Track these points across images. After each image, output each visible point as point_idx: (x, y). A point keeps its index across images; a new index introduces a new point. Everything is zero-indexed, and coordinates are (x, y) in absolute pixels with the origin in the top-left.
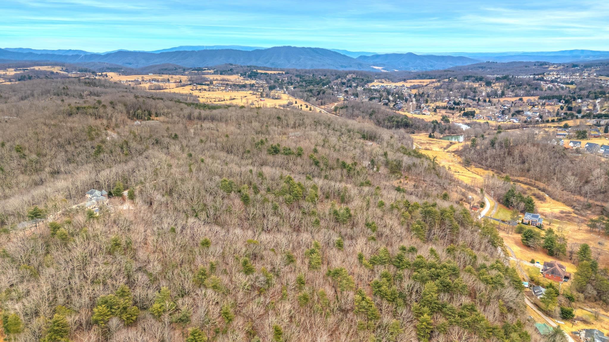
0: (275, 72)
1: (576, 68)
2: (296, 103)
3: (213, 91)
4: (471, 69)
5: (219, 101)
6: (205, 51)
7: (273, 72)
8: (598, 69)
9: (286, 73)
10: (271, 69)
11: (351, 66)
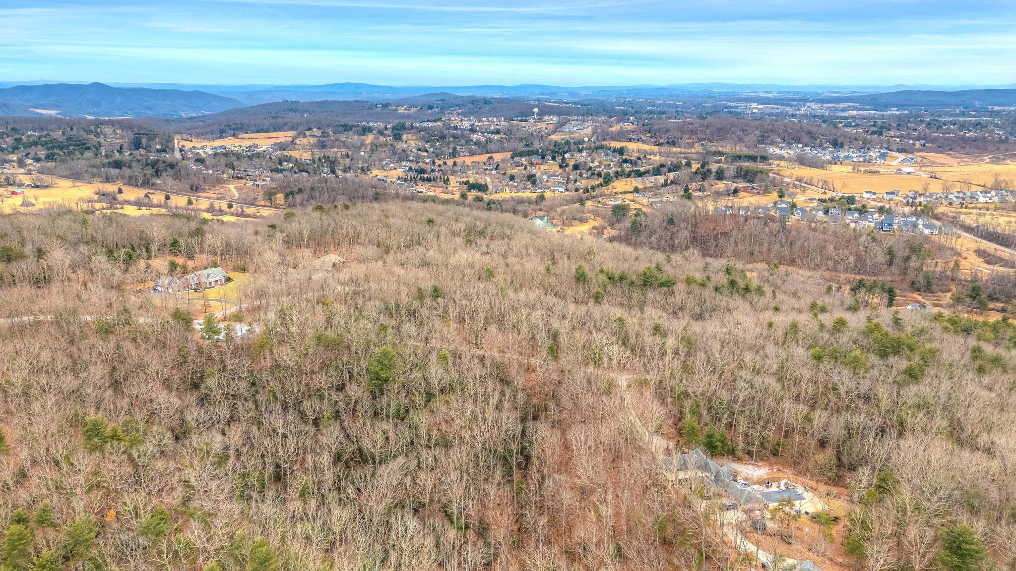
2: (120, 191)
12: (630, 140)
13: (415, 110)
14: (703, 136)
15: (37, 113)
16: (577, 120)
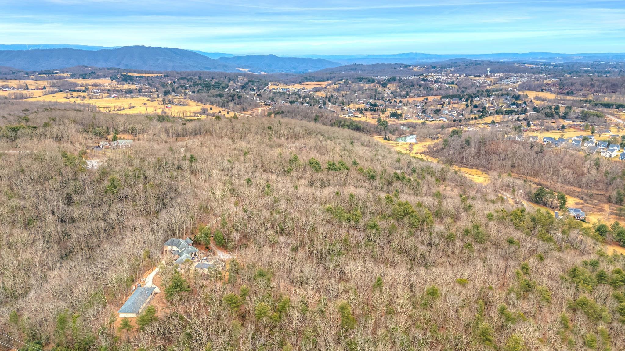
0: (153, 75)
1: (435, 69)
2: (211, 109)
3: (97, 98)
4: (344, 71)
5: (118, 110)
6: (36, 50)
7: (150, 75)
8: (453, 70)
9: (165, 76)
10: (145, 72)
11: (215, 68)
12: (542, 90)
13: (424, 69)
14: (598, 89)
15: (239, 70)
16: (517, 76)
